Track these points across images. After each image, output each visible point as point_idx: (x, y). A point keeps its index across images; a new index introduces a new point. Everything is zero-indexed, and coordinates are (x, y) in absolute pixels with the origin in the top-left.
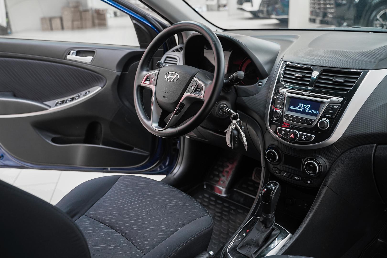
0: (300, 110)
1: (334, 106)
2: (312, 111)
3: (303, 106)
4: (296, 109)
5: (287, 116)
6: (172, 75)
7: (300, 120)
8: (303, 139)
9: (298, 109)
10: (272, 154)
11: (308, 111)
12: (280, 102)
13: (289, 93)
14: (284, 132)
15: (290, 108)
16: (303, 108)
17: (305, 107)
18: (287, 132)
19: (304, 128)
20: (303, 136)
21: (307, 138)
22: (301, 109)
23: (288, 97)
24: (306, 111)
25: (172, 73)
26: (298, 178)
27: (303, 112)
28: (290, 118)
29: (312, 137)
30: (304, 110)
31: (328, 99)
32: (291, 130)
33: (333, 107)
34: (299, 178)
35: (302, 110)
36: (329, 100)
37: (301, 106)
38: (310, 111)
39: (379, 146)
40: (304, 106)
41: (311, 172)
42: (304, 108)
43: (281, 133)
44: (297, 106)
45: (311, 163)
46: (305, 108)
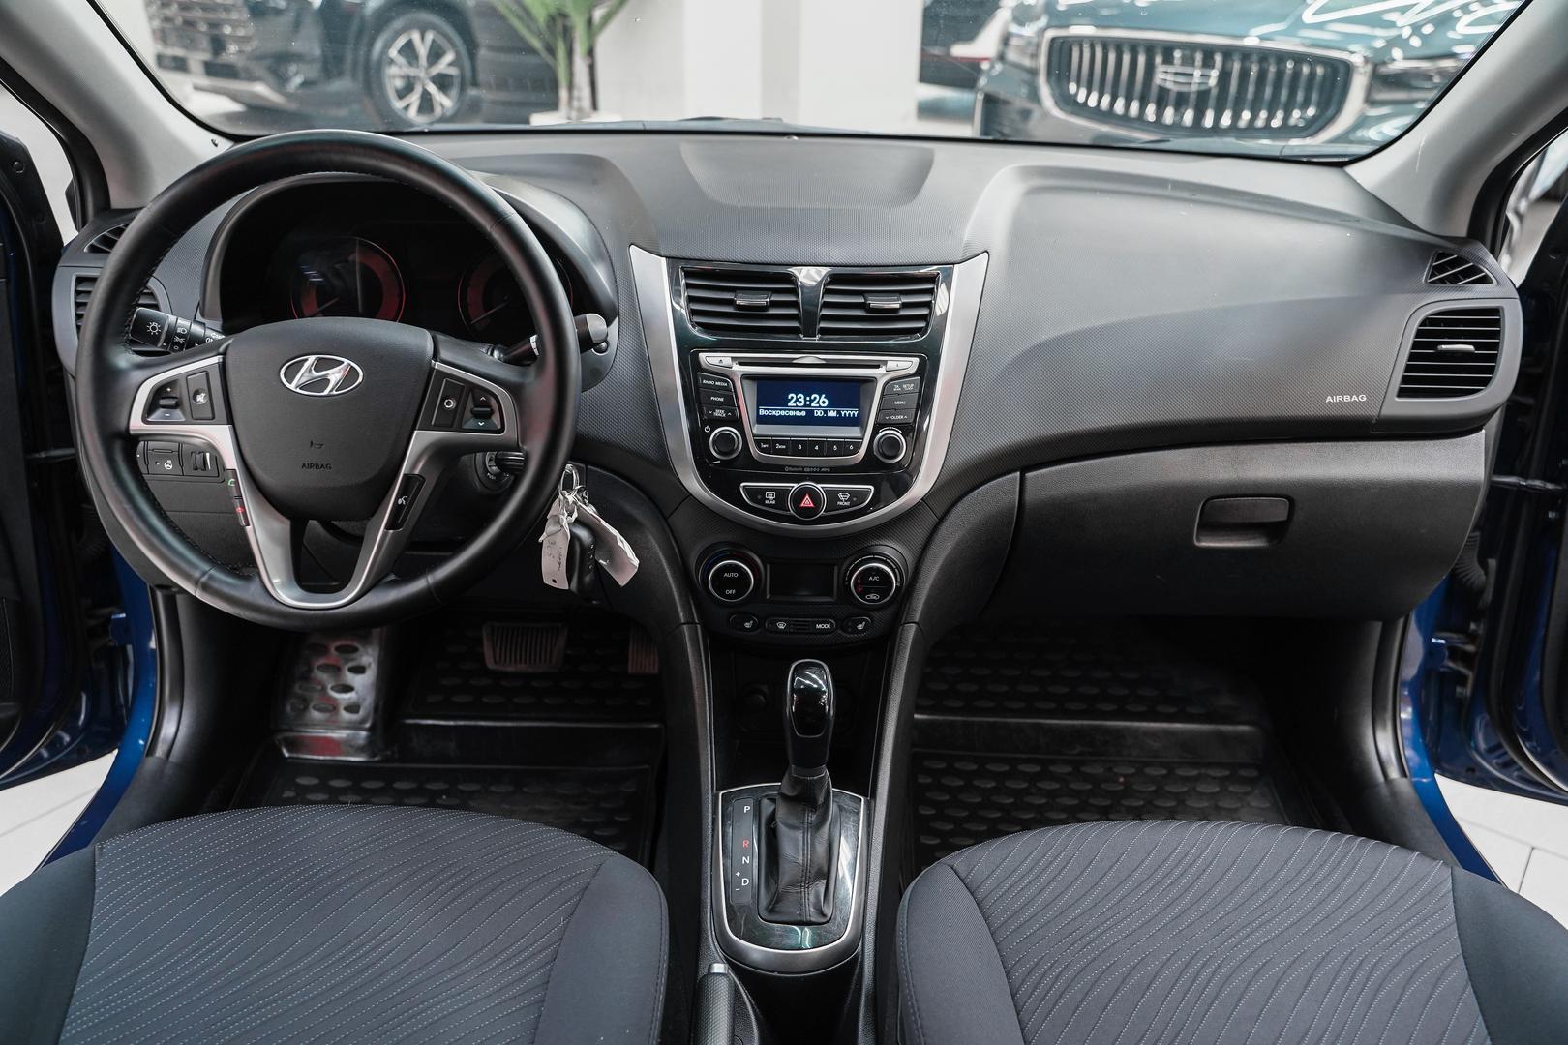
0: (798, 413)
1: (905, 386)
2: (839, 412)
3: (802, 400)
4: (783, 413)
5: (765, 442)
6: (320, 365)
7: (817, 448)
8: (841, 503)
9: (792, 413)
10: (735, 575)
11: (825, 412)
12: (722, 399)
13: (740, 364)
14: (771, 497)
15: (762, 412)
16: (805, 406)
17: (811, 401)
18: (781, 494)
19: (834, 469)
20: (840, 496)
21: (855, 499)
22: (801, 411)
23: (746, 377)
24: (819, 413)
25: (312, 359)
26: (829, 626)
27: (810, 419)
28: (778, 446)
29: (867, 492)
30: (810, 413)
31: (878, 366)
32: (796, 485)
33: (903, 389)
34: (832, 625)
35: (804, 414)
36: (882, 370)
37: (796, 402)
38: (832, 414)
39: (1029, 475)
40: (805, 399)
41: (873, 596)
42: (810, 406)
43: (762, 501)
44: (784, 403)
45: (872, 568)
46: (813, 405)
